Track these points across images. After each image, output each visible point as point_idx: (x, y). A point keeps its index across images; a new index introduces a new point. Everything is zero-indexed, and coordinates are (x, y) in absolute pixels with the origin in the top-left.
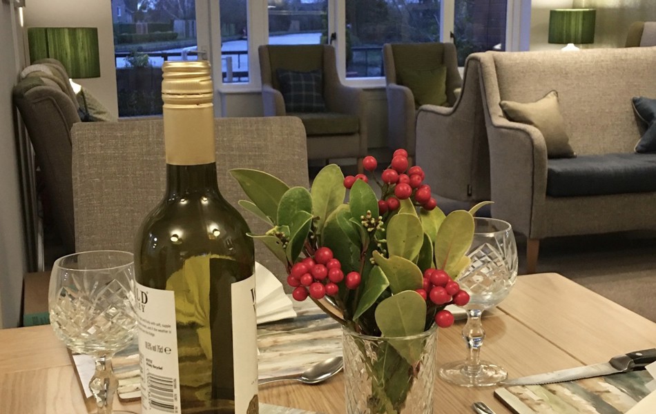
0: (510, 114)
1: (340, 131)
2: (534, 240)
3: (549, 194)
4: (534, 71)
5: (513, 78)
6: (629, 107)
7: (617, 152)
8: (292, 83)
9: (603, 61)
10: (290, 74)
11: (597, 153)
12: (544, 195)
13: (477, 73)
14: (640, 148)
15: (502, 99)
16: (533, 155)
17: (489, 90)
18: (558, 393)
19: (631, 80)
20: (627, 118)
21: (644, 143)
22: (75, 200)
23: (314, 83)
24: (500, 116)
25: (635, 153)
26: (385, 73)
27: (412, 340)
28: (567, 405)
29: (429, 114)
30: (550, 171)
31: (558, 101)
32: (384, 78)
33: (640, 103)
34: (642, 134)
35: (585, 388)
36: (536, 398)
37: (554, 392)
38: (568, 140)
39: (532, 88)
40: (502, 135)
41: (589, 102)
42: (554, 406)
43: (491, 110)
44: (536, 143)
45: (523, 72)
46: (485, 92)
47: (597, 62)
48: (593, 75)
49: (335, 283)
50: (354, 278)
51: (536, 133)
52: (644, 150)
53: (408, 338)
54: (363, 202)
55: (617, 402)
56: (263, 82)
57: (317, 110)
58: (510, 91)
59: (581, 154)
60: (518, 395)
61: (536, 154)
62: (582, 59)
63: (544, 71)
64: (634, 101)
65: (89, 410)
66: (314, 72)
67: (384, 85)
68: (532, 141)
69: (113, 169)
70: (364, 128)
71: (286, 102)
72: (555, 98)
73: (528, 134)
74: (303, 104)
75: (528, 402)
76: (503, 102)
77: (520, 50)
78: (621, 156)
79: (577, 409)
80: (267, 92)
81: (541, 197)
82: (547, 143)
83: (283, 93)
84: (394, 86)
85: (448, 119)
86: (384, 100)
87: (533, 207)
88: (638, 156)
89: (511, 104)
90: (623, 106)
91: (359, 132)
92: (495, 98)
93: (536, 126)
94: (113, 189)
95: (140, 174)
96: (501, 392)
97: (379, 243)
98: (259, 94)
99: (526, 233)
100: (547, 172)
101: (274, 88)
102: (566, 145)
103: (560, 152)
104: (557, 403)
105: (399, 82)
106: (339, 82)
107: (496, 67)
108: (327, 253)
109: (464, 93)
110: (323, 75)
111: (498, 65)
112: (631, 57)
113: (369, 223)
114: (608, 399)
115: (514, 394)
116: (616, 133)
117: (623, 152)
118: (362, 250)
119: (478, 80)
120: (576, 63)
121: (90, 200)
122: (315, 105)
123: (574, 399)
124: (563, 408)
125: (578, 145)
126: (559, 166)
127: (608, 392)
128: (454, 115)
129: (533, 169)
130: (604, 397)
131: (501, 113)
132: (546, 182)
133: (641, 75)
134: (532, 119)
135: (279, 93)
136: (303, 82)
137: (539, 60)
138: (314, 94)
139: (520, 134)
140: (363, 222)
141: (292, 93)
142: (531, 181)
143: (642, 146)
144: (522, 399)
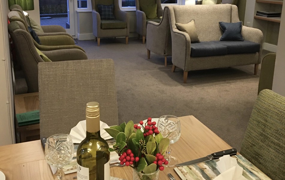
0: (179, 28)
1: (120, 27)
2: (186, 71)
3: (191, 56)
4: (187, 13)
5: (180, 15)
6: (218, 25)
7: (213, 40)
8: (103, 9)
9: (209, 9)
10: (102, 6)
11: (207, 41)
12: (190, 56)
13: (168, 12)
14: (221, 39)
15: (176, 22)
16: (186, 43)
17: (172, 19)
18: (192, 169)
19: (219, 16)
20: (217, 29)
21: (223, 37)
22: (39, 88)
23: (111, 9)
24: (175, 28)
25: (220, 41)
26: (136, 5)
27: (153, 174)
28: (194, 175)
29: (151, 24)
30: (192, 49)
31: (195, 23)
32: (135, 7)
33: (221, 24)
34: (222, 34)
35: (200, 167)
36: (186, 172)
37: (191, 169)
38: (198, 37)
39: (186, 18)
40: (176, 35)
41: (205, 23)
42: (191, 175)
43: (173, 26)
44: (187, 39)
45: (183, 13)
46: (170, 20)
47: (208, 10)
48: (206, 14)
49: (132, 161)
50: (137, 159)
51: (187, 36)
52: (223, 40)
53: (152, 174)
54: (140, 136)
55: (208, 173)
56: (93, 9)
57: (112, 19)
58: (179, 19)
59: (202, 41)
60: (181, 170)
61: (187, 43)
62: (202, 9)
63: (190, 13)
64: (220, 23)
65: (54, 179)
66: (110, 5)
67: (135, 10)
68: (186, 38)
69: (52, 79)
70: (128, 26)
71: (100, 16)
72: (194, 22)
73: (184, 36)
74: (107, 17)
75: (183, 173)
76: (177, 23)
77: (182, 5)
78: (215, 42)
79: (197, 176)
80: (94, 13)
81: (189, 57)
82: (191, 38)
83: (99, 13)
84: (139, 11)
85: (158, 27)
86: (135, 15)
87: (186, 61)
88: (220, 42)
89: (179, 24)
90: (216, 25)
91: (127, 27)
92: (174, 22)
93: (187, 32)
94: (52, 85)
95: (61, 80)
96: (176, 169)
97: (144, 147)
98: (91, 12)
99: (184, 69)
100: (190, 49)
101: (97, 11)
102: (197, 38)
103: (195, 41)
104: (192, 174)
105: (141, 10)
106: (119, 9)
107: (174, 11)
108: (130, 151)
109: (163, 19)
110: (114, 7)
111: (175, 10)
112: (219, 8)
113: (141, 143)
114: (206, 171)
115: (179, 170)
116: (213, 34)
117: (216, 40)
118: (139, 149)
119: (168, 15)
120: (201, 10)
121: (45, 89)
122: (111, 17)
123: (196, 172)
124: (193, 175)
125: (201, 38)
126: (195, 46)
127: (206, 168)
128: (160, 26)
129: (186, 48)
130: (205, 170)
131: (176, 27)
132: (190, 52)
133: (222, 14)
134: (186, 29)
135: (98, 13)
136: (107, 9)
137: (189, 9)
138: (111, 13)
139: (182, 35)
140: (140, 143)
141: (103, 13)
142: (185, 52)
143: (222, 38)
144: (182, 172)
